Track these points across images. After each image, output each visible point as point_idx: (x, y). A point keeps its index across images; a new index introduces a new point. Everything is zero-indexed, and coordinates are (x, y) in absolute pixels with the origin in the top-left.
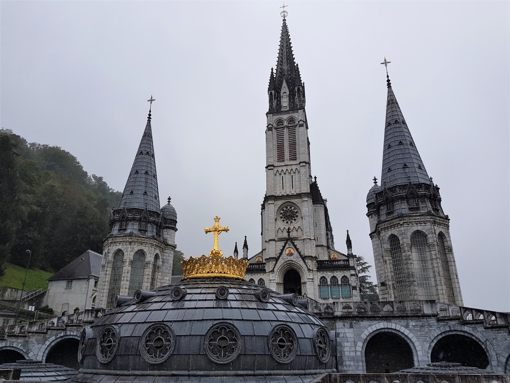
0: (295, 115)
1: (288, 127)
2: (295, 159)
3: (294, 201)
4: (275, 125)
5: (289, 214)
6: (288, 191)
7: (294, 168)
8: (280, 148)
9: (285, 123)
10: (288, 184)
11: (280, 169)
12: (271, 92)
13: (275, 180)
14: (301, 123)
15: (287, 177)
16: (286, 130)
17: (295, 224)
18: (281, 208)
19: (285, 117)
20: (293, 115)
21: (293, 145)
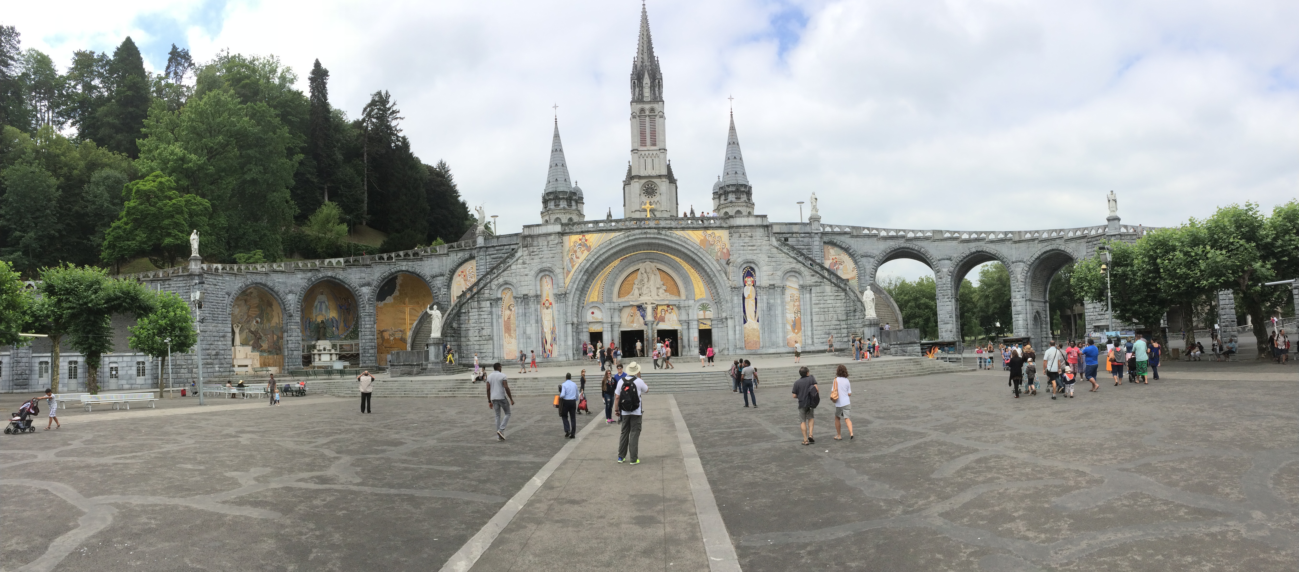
0: (655, 106)
1: (649, 116)
2: (654, 145)
3: (655, 180)
4: (638, 114)
5: (650, 191)
6: (650, 172)
7: (655, 153)
8: (642, 134)
9: (647, 113)
10: (649, 166)
11: (643, 153)
12: (634, 83)
13: (639, 162)
14: (661, 114)
15: (649, 161)
16: (647, 119)
17: (655, 199)
18: (644, 185)
19: (647, 107)
20: (654, 105)
21: (653, 133)
